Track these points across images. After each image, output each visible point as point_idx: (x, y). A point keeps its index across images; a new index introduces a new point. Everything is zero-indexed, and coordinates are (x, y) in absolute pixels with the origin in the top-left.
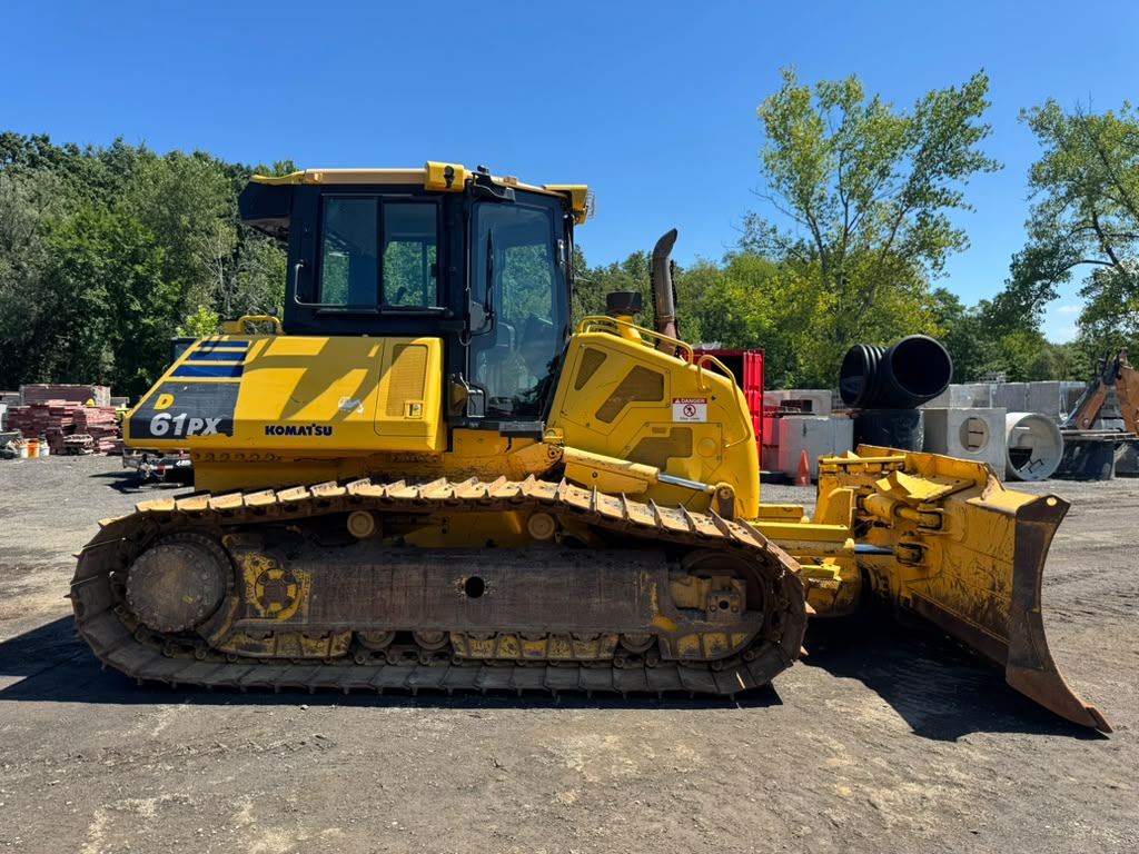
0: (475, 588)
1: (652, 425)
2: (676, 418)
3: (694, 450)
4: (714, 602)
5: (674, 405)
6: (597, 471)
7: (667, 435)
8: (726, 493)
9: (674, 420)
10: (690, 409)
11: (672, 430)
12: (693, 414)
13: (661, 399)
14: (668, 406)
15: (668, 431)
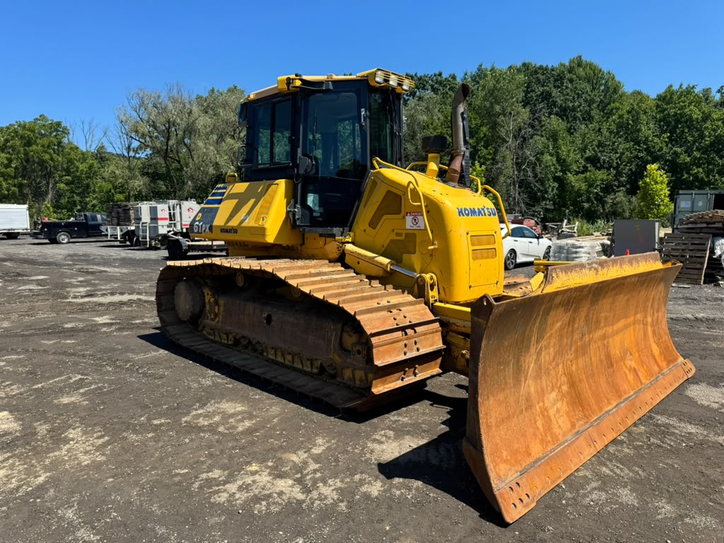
0: (269, 319)
1: (395, 231)
2: (408, 227)
3: (417, 249)
4: (355, 350)
5: (407, 217)
6: (360, 260)
7: (403, 238)
8: (421, 280)
9: (407, 228)
10: (415, 220)
11: (407, 235)
12: (417, 223)
13: (400, 213)
14: (404, 217)
15: (404, 235)
